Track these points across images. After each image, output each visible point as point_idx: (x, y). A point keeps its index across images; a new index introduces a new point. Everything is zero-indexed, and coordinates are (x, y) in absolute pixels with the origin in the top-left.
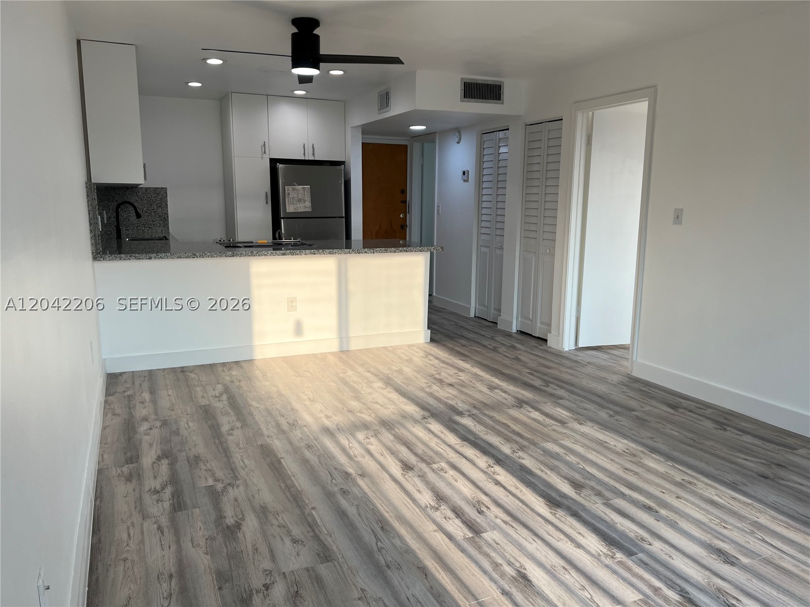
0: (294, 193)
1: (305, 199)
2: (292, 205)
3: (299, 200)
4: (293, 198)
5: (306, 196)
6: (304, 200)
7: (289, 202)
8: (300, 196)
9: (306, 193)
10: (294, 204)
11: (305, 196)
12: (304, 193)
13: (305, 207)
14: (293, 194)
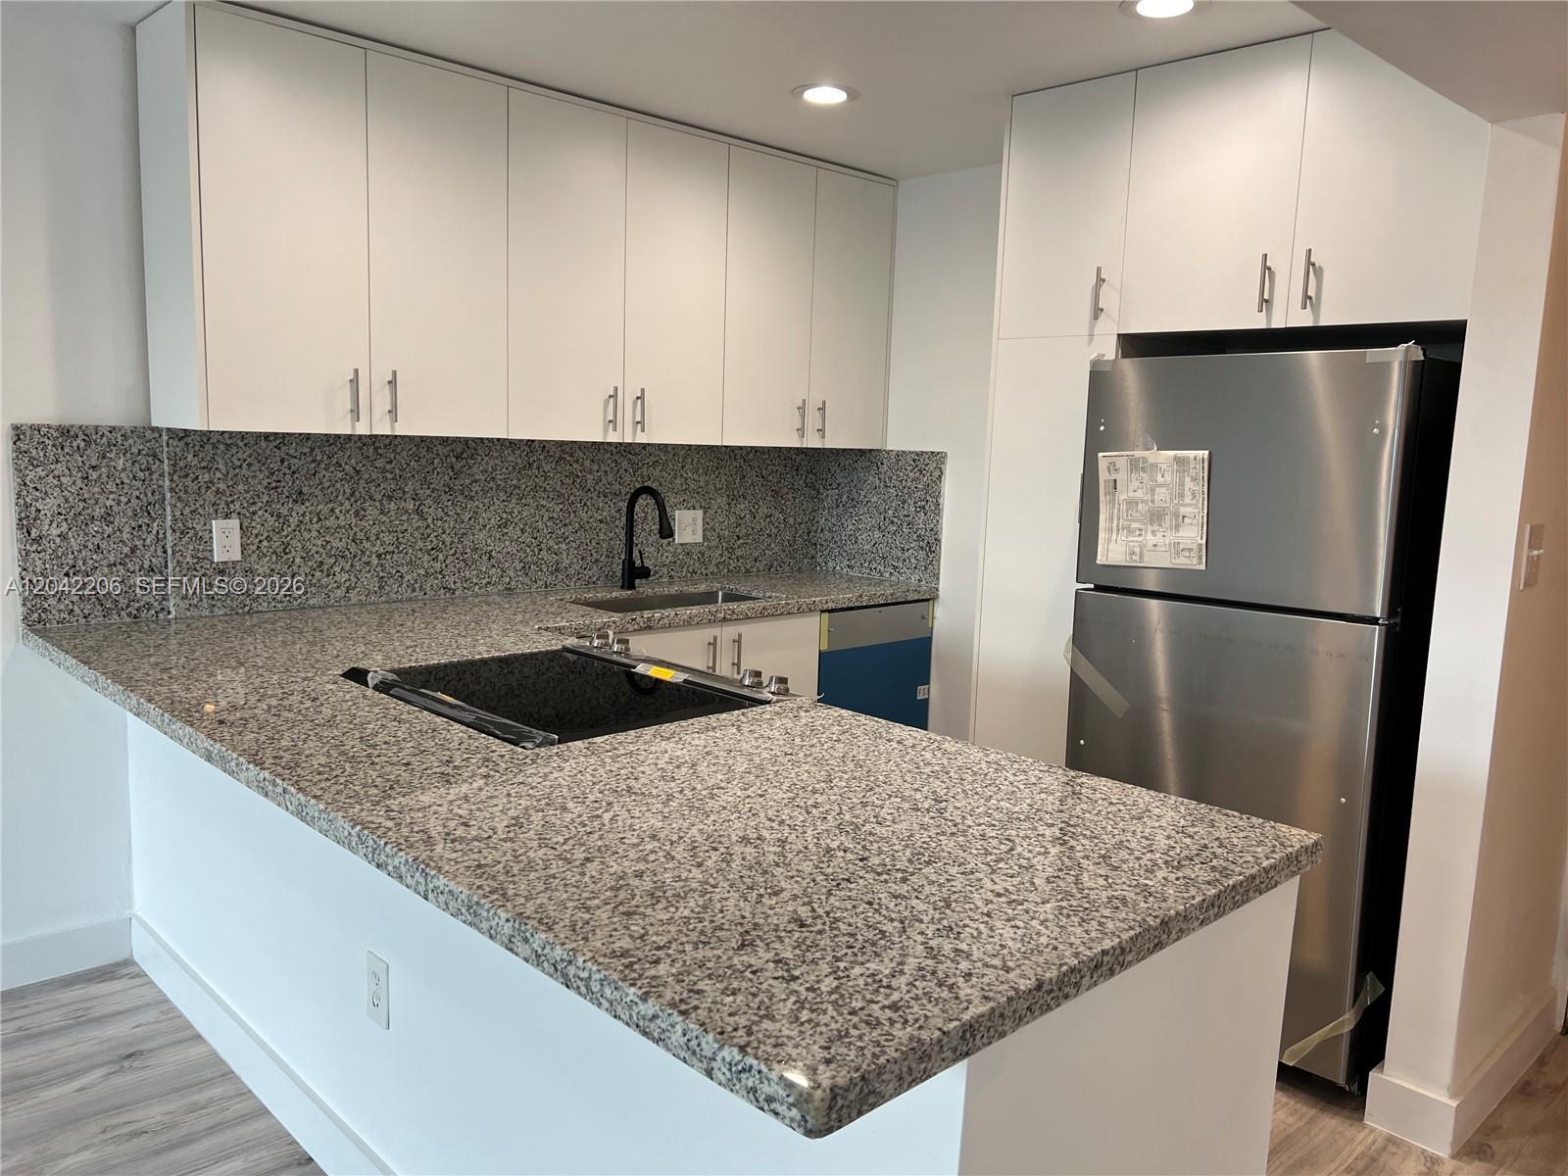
0: (1135, 484)
1: (1183, 510)
2: (1123, 536)
3: (1156, 517)
4: (1132, 503)
5: (1187, 500)
6: (1176, 515)
7: (1111, 519)
8: (1162, 494)
9: (1188, 483)
10: (1130, 531)
11: (1182, 495)
12: (1182, 484)
13: (1177, 549)
14: (1131, 489)
